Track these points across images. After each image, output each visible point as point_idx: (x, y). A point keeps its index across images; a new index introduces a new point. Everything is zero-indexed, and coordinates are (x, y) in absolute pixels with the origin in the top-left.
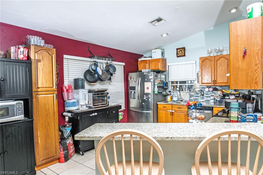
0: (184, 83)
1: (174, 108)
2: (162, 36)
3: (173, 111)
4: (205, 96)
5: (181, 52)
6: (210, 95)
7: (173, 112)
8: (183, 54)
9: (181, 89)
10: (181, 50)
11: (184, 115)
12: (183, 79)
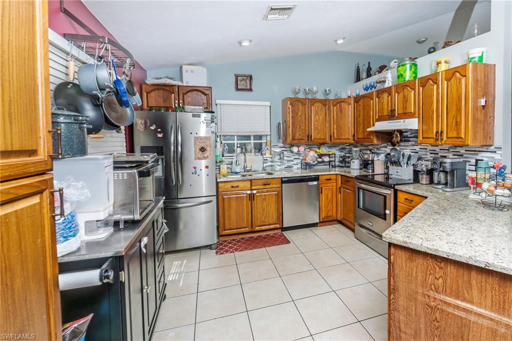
0: (247, 140)
1: (254, 186)
2: (240, 43)
3: (255, 192)
4: (286, 160)
5: (244, 82)
6: (293, 158)
7: (254, 194)
8: (249, 88)
9: (244, 149)
10: (243, 79)
11: (274, 197)
12: (248, 132)
